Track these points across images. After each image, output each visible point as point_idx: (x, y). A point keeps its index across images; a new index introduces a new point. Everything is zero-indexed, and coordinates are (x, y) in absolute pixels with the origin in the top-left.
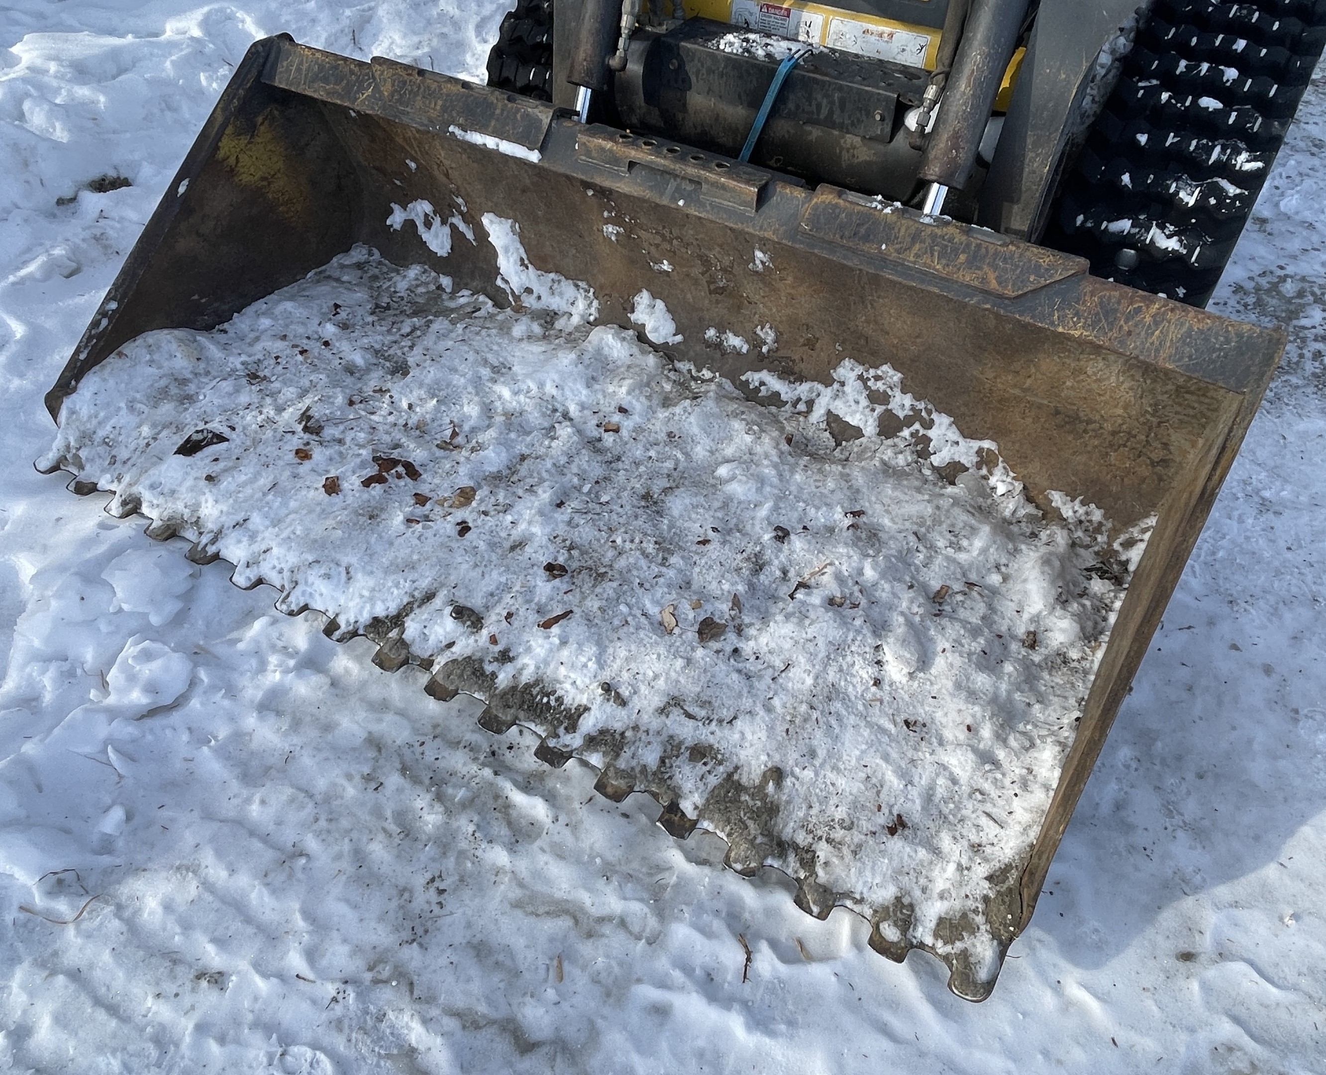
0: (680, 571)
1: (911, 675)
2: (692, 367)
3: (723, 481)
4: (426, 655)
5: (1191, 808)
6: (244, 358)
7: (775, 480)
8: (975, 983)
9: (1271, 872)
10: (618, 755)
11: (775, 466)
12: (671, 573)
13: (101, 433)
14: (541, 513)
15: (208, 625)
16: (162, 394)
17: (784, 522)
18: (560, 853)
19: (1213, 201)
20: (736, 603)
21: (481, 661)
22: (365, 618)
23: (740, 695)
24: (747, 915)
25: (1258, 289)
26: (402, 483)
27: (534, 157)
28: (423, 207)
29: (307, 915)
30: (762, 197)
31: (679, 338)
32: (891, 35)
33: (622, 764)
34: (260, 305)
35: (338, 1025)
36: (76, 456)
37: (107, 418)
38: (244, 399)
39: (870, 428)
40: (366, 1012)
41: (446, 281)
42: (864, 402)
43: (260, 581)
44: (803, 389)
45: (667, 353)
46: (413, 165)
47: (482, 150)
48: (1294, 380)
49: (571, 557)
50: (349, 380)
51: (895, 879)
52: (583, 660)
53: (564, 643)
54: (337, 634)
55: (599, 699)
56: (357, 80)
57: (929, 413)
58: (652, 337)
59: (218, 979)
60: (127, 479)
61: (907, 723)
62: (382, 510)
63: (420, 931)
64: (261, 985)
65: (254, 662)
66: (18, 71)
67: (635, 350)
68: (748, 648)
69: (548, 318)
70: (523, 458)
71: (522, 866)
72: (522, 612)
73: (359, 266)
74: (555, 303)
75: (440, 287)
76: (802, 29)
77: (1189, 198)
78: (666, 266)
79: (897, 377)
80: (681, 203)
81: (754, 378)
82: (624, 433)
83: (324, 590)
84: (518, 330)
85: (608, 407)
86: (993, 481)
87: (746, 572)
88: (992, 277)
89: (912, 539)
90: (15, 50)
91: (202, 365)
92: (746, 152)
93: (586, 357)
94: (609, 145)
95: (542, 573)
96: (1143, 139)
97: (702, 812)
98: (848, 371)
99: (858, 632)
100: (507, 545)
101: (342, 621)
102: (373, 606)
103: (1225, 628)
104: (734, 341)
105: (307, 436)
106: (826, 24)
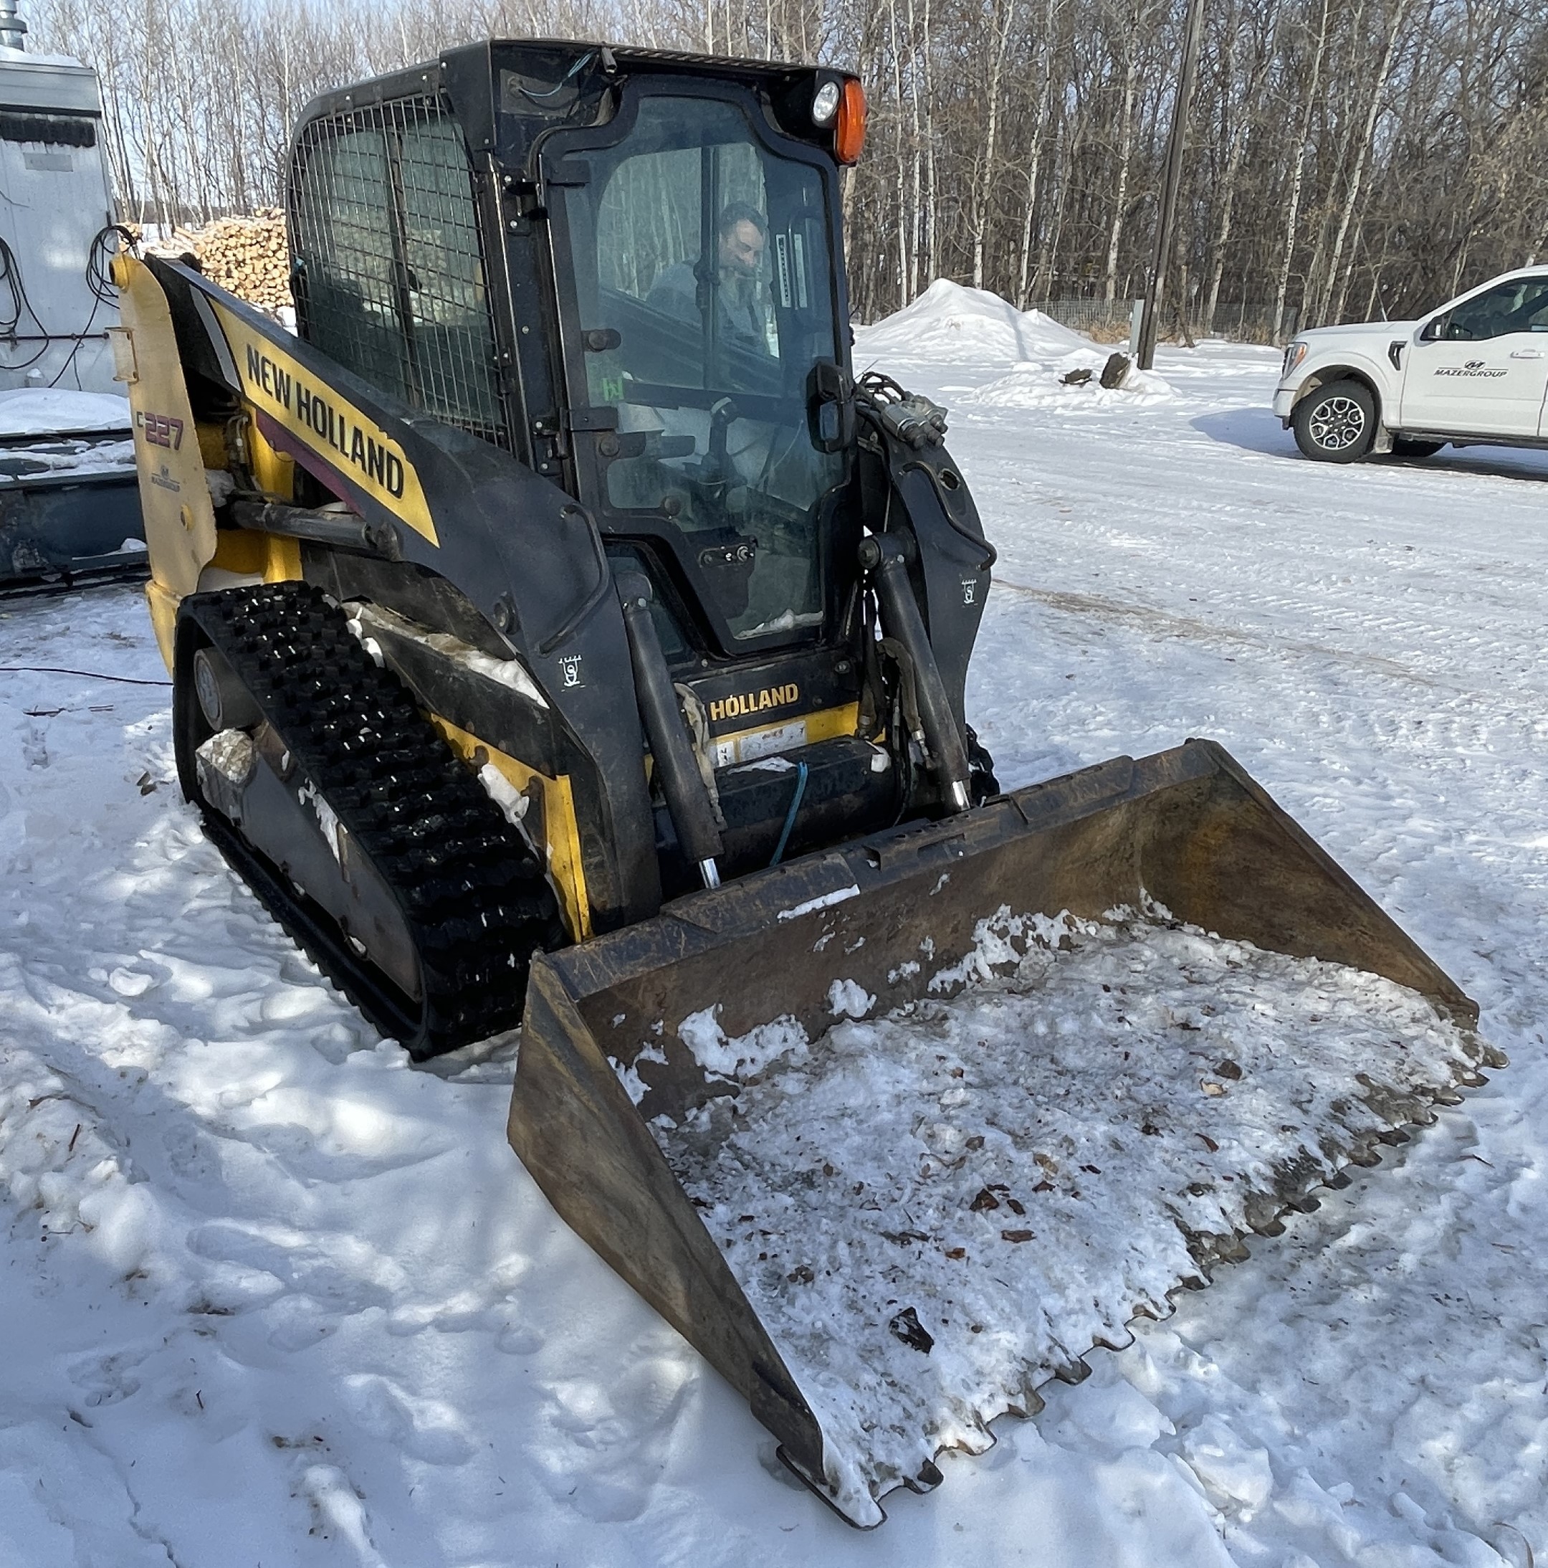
2: (898, 1011)
10: (1341, 1146)
22: (1189, 1256)
23: (1290, 1075)
26: (1017, 1195)
31: (874, 998)
32: (781, 731)
39: (1016, 958)
42: (999, 942)
44: (967, 964)
45: (873, 1016)
53: (1235, 1140)
56: (663, 936)
57: (1029, 919)
58: (857, 1013)
62: (1058, 1209)
74: (769, 1054)
79: (1005, 910)
80: (961, 854)
100: (1114, 1150)
102: (1177, 1245)
104: (908, 968)
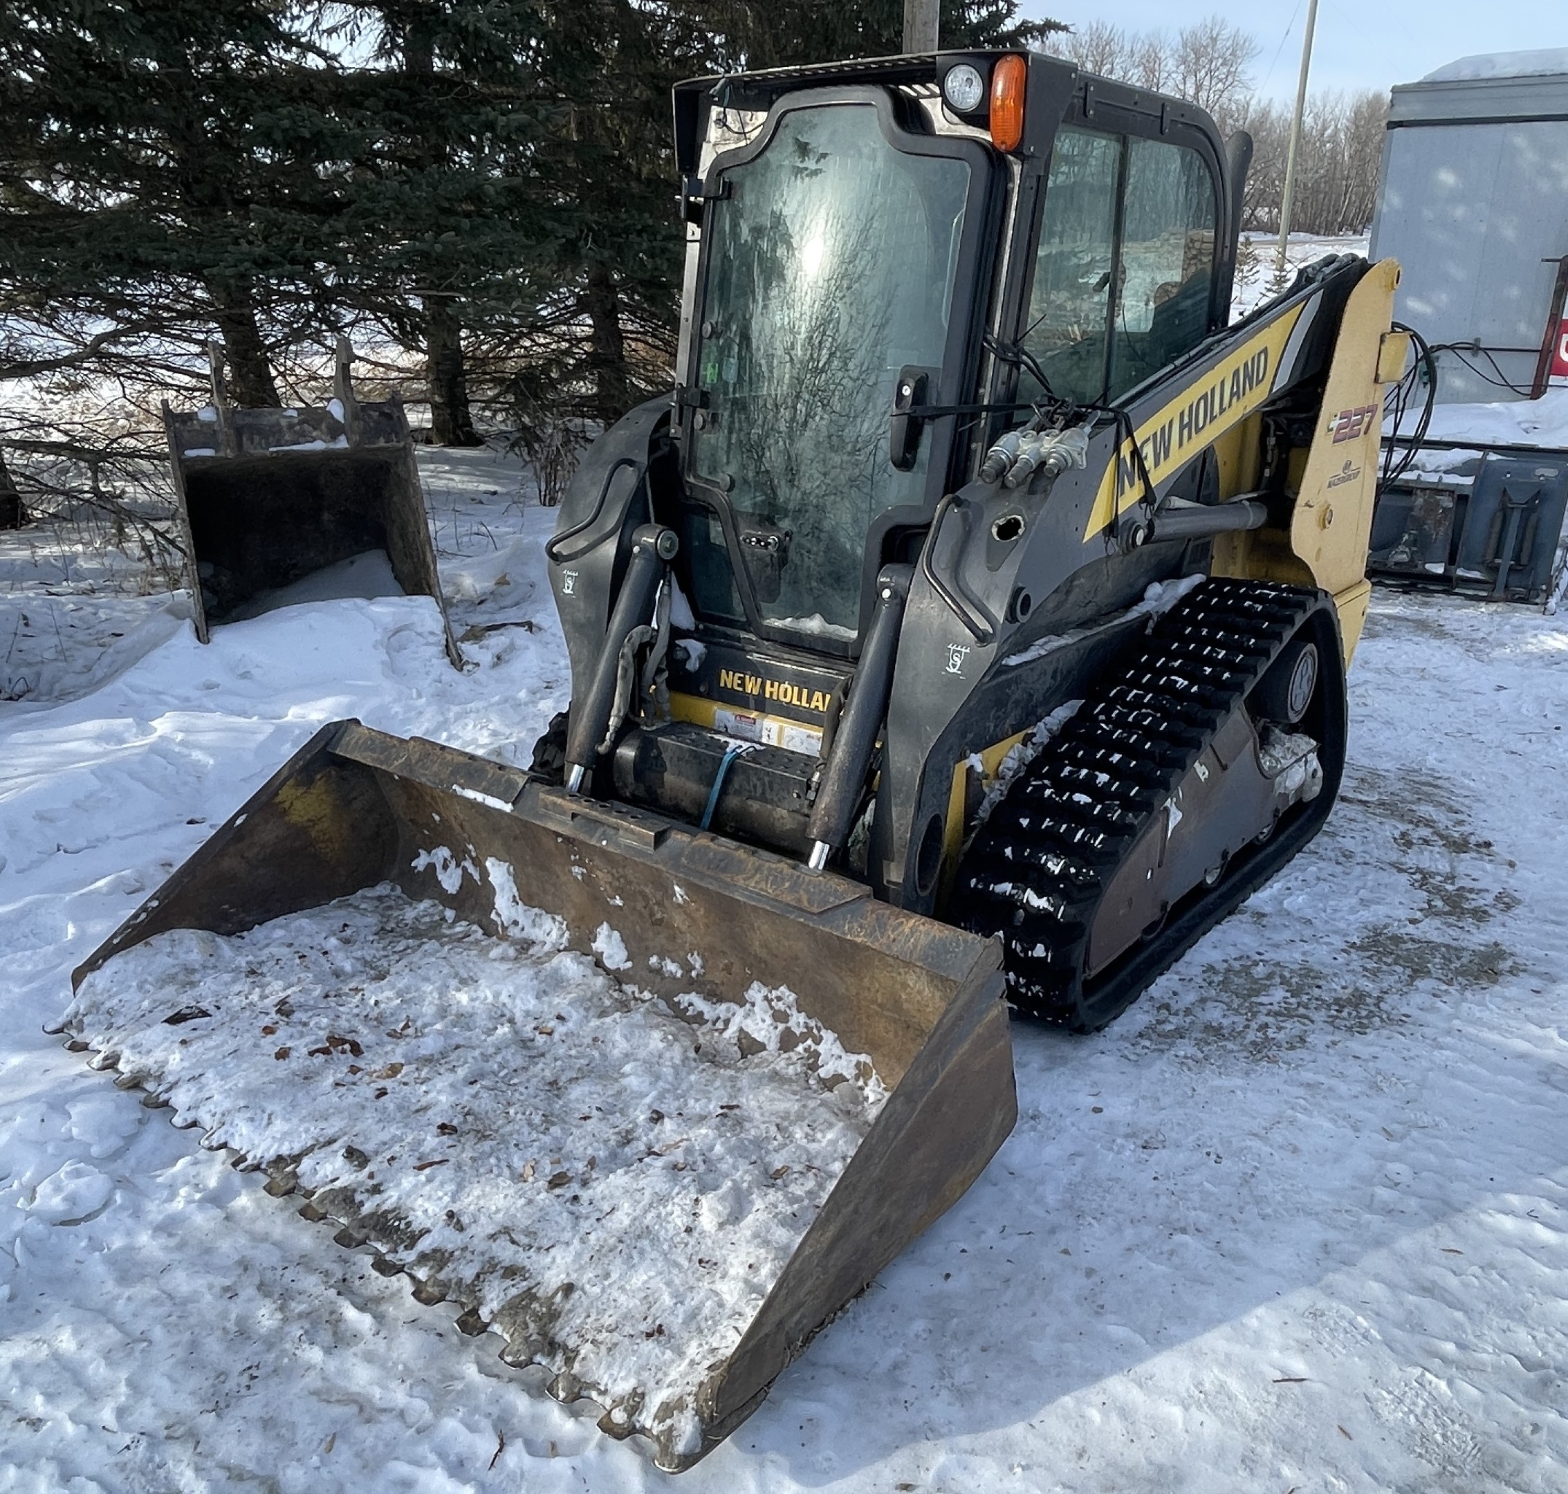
0: (556, 1138)
1: (721, 1226)
2: (636, 990)
3: (624, 1075)
4: (311, 1187)
5: (963, 1375)
6: (250, 958)
7: (670, 1078)
8: (672, 1454)
9: (1018, 1430)
10: (441, 1269)
11: (674, 1067)
12: (546, 1139)
13: (108, 1005)
14: (452, 1085)
15: (139, 1163)
16: (172, 979)
17: (663, 1109)
18: (369, 1358)
19: (1073, 870)
20: (592, 1163)
21: (354, 1191)
22: (271, 1154)
23: (563, 1229)
24: (515, 1420)
25: (1228, 970)
26: (343, 1057)
27: (508, 808)
28: (443, 852)
29: (130, 1383)
30: (660, 838)
31: (629, 964)
33: (442, 1276)
34: (281, 920)
35: (122, 1467)
36: (81, 1021)
37: (117, 994)
38: (237, 988)
39: (772, 1046)
40: (151, 1460)
41: (450, 914)
42: (769, 1020)
43: (194, 1124)
44: (722, 1010)
45: (618, 978)
46: (437, 818)
47: (473, 804)
48: (1230, 1046)
49: (465, 1121)
50: (333, 980)
51: (638, 1373)
52: (440, 1194)
53: (429, 1180)
54: (242, 1166)
55: (441, 1224)
56: (396, 752)
57: (819, 1030)
58: (608, 963)
59: (36, 1424)
60: (115, 1040)
61: (701, 1261)
62: (318, 1074)
63: (222, 1405)
64: (70, 1428)
65: (165, 1193)
66: (153, 738)
67: (589, 972)
68: (585, 1195)
69: (525, 945)
70: (457, 1047)
71: (332, 1365)
72: (405, 1156)
73: (380, 898)
74: (536, 934)
75: (443, 919)
76: (765, 733)
77: (1055, 867)
78: (618, 902)
79: (793, 997)
80: (604, 843)
81: (684, 999)
82: (556, 1036)
83: (244, 1131)
84: (495, 953)
85: (550, 1014)
86: (867, 1091)
87: (612, 1143)
88: (805, 898)
89: (773, 1129)
90: (154, 723)
91: (213, 960)
92: (707, 821)
93: (543, 974)
94: (559, 801)
95: (435, 1130)
96: (1025, 822)
97: (495, 1316)
98: (756, 992)
99: (684, 1187)
100: (414, 1108)
101: (250, 1157)
102: (281, 1145)
103: (1063, 1238)
104: (671, 967)
105: (277, 1017)
106: (781, 729)
